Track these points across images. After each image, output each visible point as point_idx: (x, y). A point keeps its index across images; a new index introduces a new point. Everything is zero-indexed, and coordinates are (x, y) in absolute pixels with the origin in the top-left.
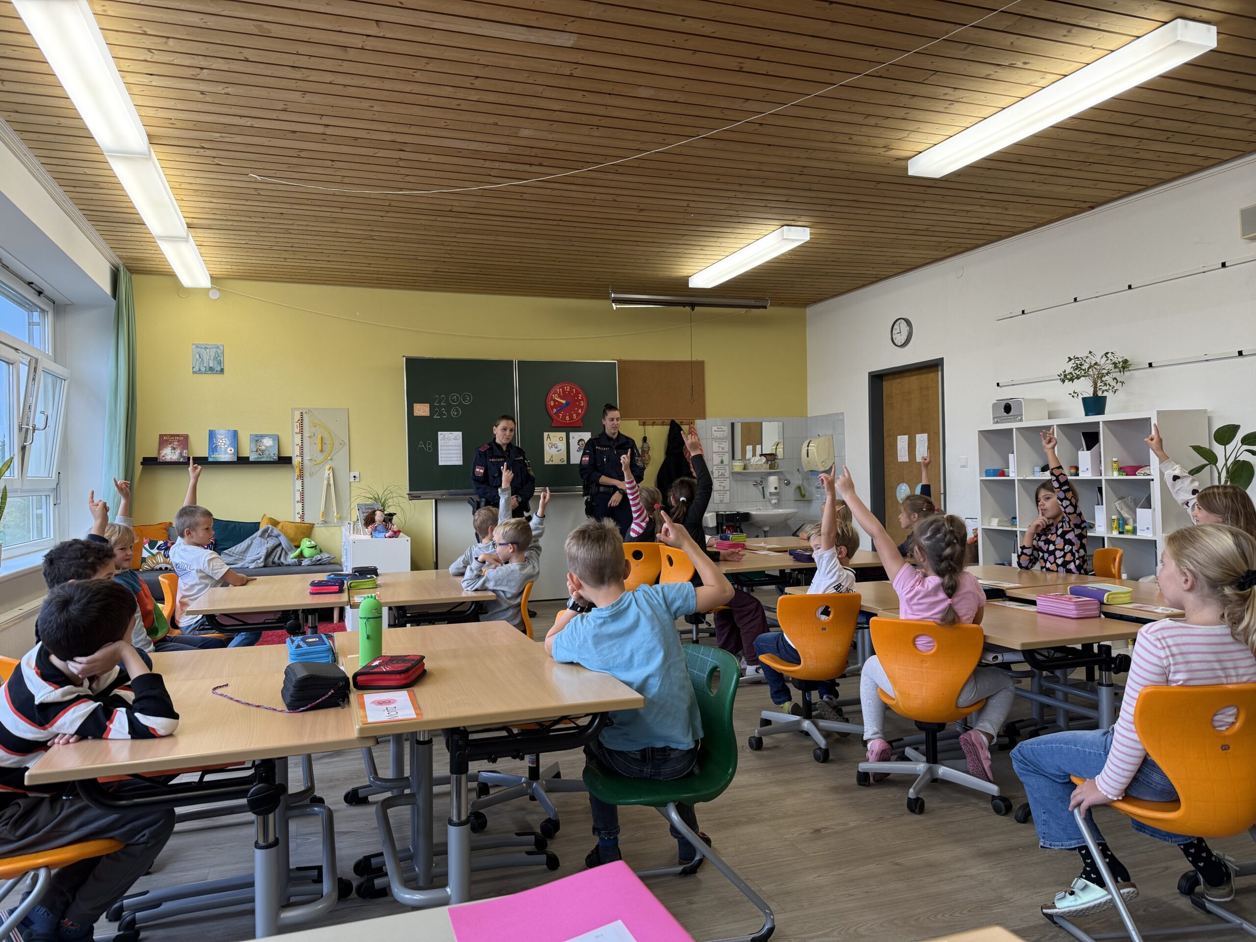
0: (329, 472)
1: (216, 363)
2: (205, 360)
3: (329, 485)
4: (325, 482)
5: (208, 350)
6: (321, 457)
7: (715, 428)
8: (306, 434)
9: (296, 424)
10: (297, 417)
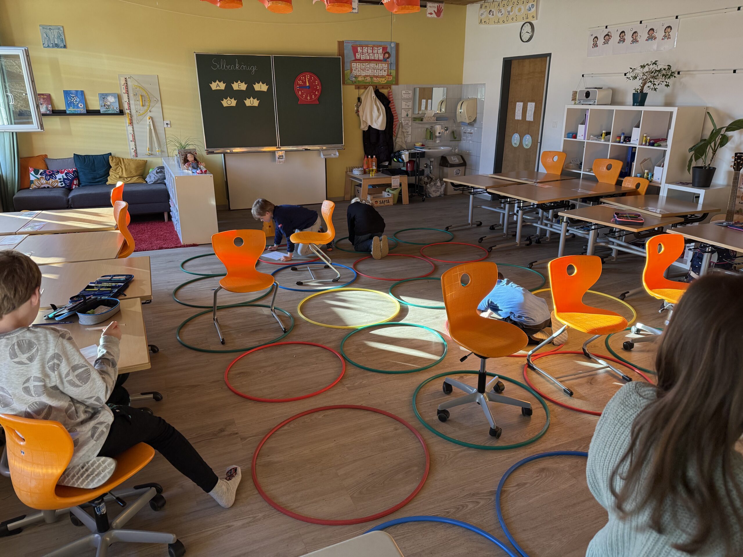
0: (149, 121)
1: (59, 40)
2: (51, 39)
3: (150, 130)
4: (148, 128)
5: (52, 31)
6: (142, 110)
7: (404, 92)
8: (131, 95)
9: (123, 87)
10: (123, 82)
